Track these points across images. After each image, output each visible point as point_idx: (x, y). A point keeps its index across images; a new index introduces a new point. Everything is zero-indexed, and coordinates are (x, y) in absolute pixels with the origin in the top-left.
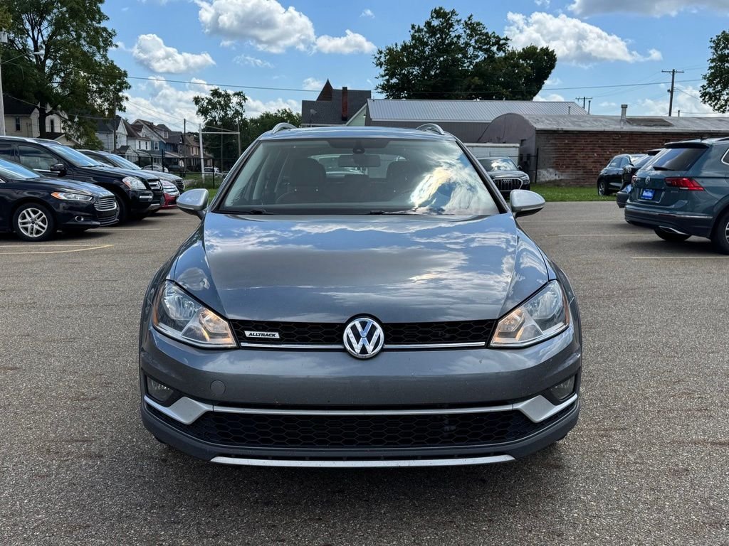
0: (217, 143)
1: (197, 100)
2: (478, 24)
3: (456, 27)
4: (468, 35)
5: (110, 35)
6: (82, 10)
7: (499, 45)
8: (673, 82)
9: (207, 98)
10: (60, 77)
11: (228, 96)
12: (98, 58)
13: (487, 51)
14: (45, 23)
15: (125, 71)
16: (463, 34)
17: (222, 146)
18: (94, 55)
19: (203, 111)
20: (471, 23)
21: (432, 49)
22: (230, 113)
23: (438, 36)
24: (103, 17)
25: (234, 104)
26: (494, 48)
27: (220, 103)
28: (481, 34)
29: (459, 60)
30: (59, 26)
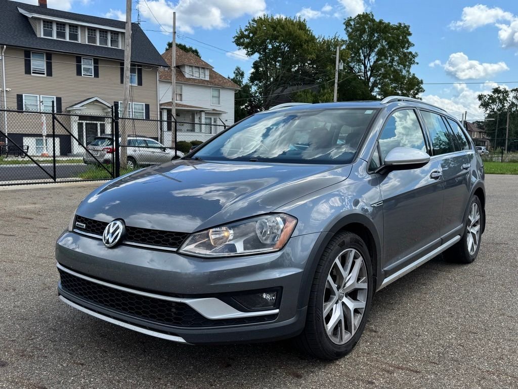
0: (493, 128)
1: (480, 97)
5: (414, 56)
6: (396, 42)
9: (488, 95)
10: (379, 88)
11: (507, 92)
12: (404, 73)
14: (373, 54)
15: (422, 80)
17: (497, 131)
18: (401, 71)
19: (485, 105)
22: (507, 105)
24: (410, 44)
25: (511, 98)
27: (499, 98)
30: (381, 54)
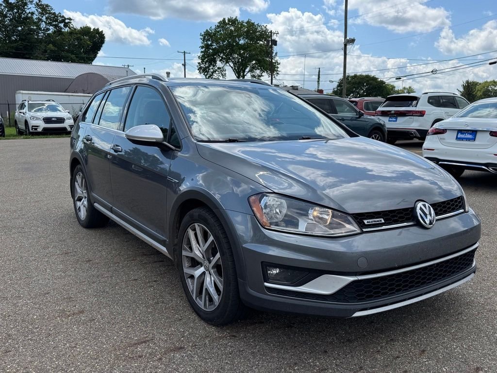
2: (47, 6)
3: (30, 6)
4: (40, 13)
7: (65, 23)
8: (185, 60)
13: (56, 26)
16: (36, 12)
20: (41, 5)
21: (11, 20)
23: (16, 11)
26: (62, 25)
28: (50, 13)
29: (34, 30)
